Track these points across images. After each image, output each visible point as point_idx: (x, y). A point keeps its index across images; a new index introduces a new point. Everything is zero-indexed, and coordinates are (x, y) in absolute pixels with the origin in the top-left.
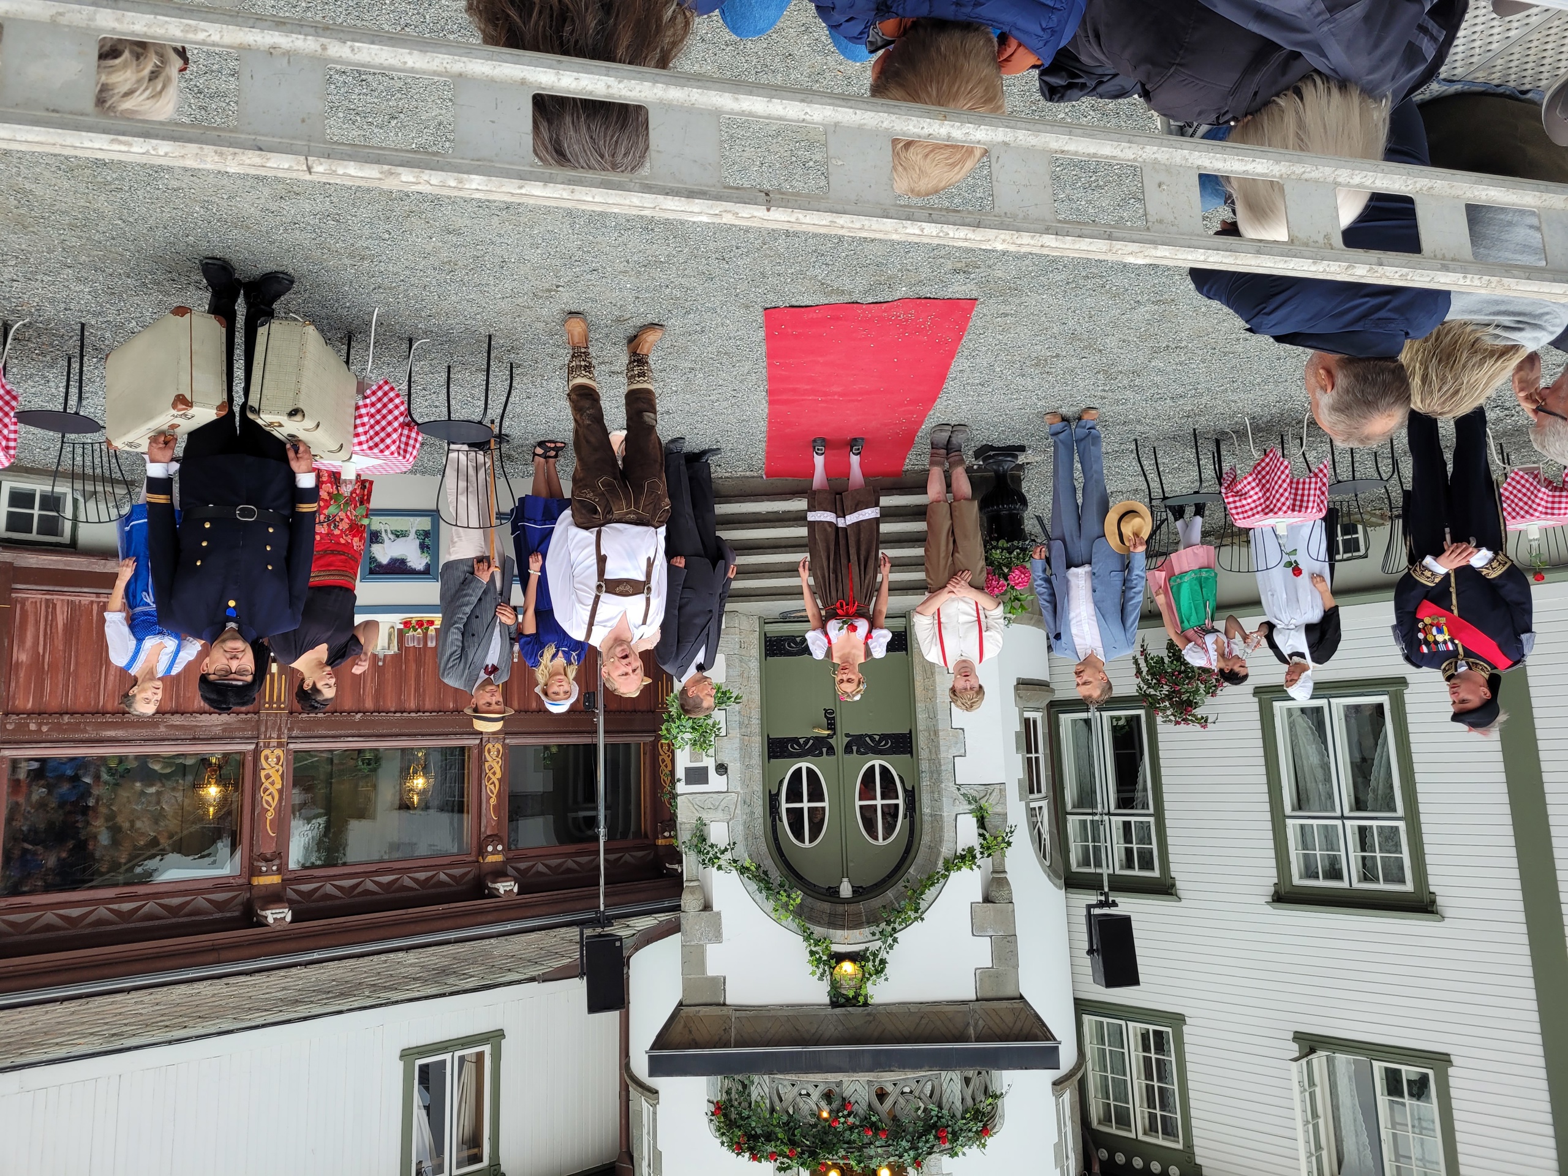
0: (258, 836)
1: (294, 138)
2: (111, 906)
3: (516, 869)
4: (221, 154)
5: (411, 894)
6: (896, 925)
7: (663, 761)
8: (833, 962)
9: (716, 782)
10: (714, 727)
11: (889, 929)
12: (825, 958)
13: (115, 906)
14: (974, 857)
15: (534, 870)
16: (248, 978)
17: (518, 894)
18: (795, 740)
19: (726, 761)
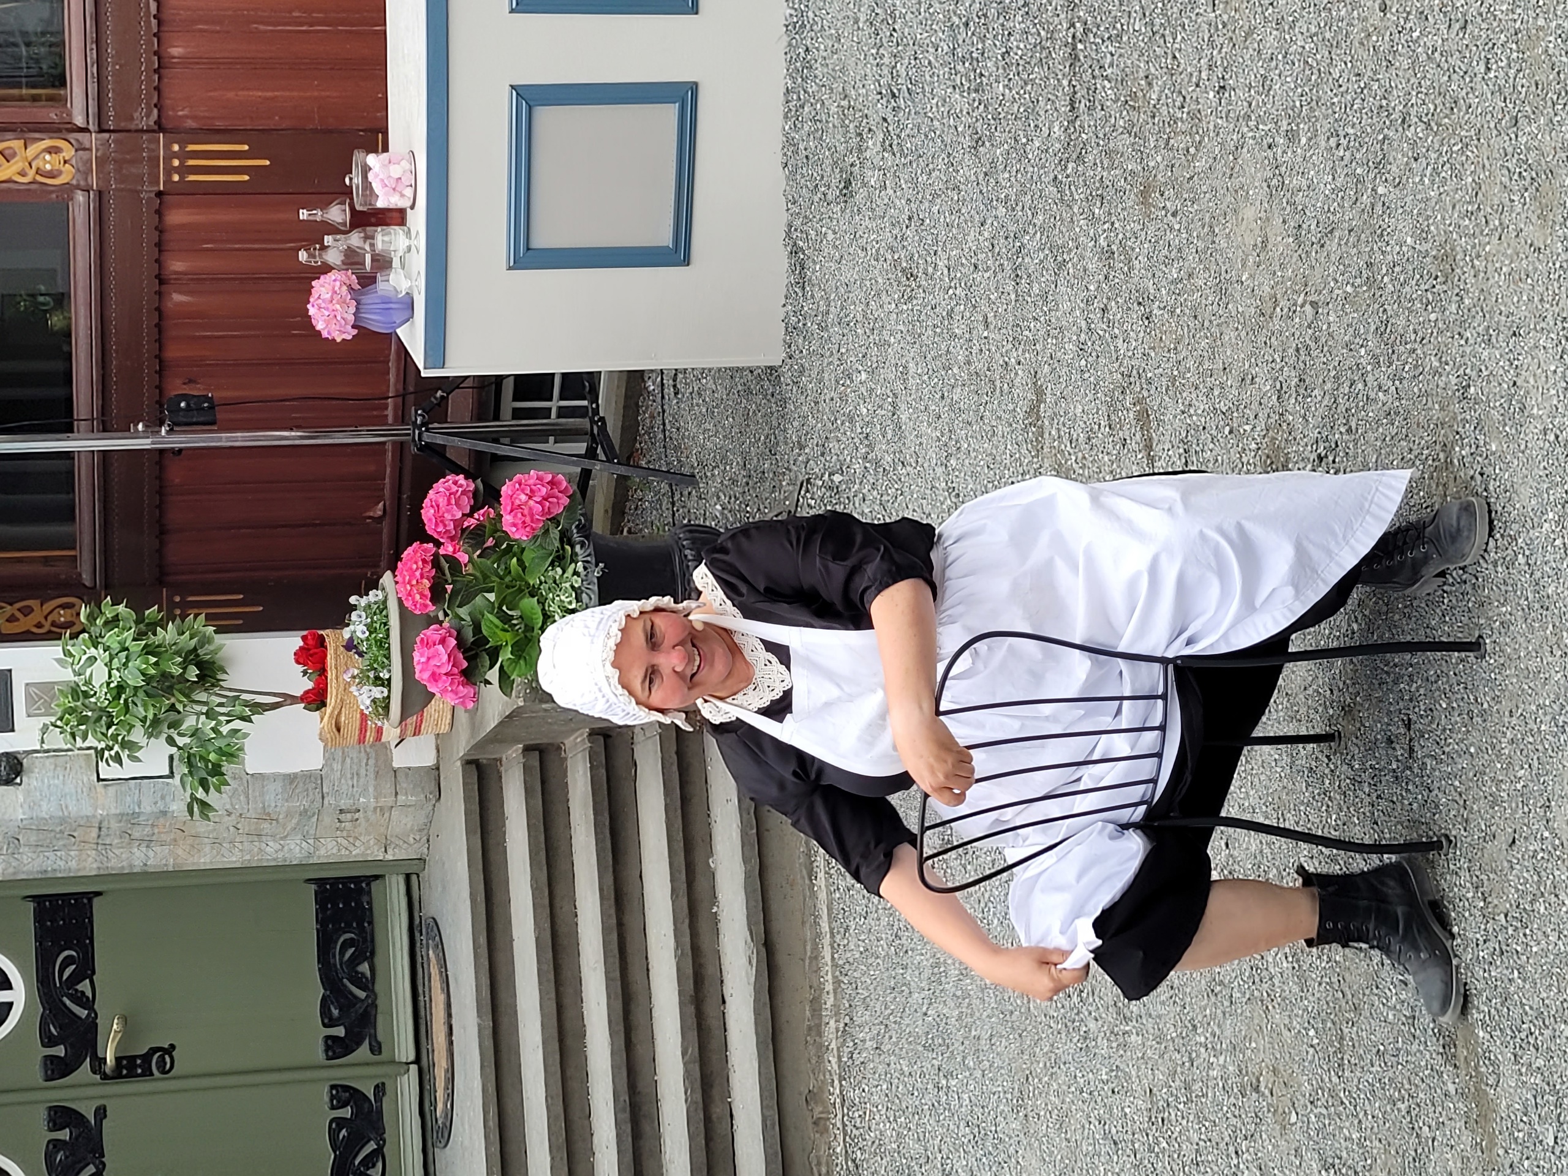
19: (30, 781)
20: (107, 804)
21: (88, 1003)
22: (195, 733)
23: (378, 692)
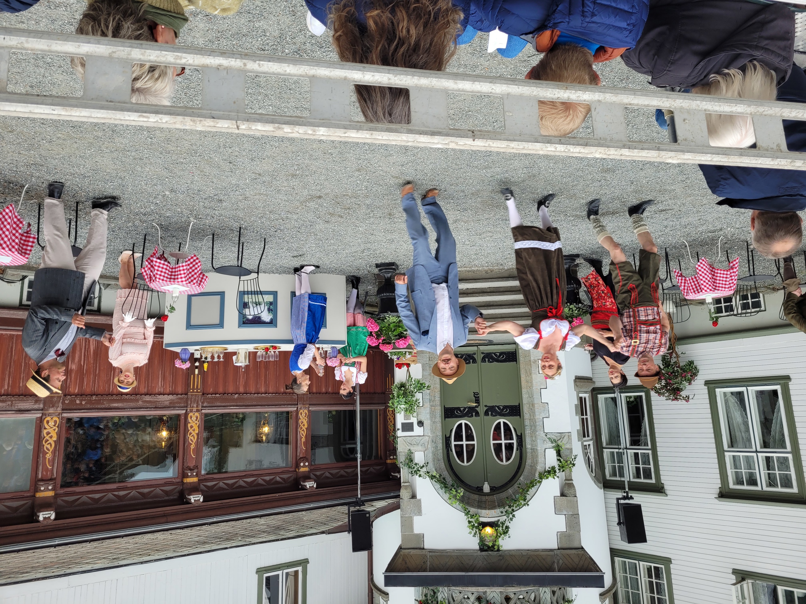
0: (186, 457)
1: (230, 111)
2: (114, 493)
3: (315, 475)
4: (194, 121)
5: (262, 487)
6: (514, 508)
7: (390, 419)
8: (481, 527)
9: (418, 430)
10: (416, 401)
11: (510, 510)
12: (476, 525)
13: (116, 493)
14: (555, 472)
15: (324, 475)
16: (181, 531)
17: (317, 488)
18: (458, 409)
19: (423, 419)
20: (427, 405)
21: (465, 408)
22: (414, 388)
23: (407, 354)
